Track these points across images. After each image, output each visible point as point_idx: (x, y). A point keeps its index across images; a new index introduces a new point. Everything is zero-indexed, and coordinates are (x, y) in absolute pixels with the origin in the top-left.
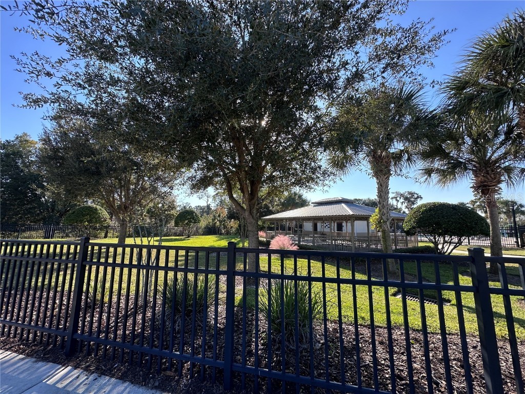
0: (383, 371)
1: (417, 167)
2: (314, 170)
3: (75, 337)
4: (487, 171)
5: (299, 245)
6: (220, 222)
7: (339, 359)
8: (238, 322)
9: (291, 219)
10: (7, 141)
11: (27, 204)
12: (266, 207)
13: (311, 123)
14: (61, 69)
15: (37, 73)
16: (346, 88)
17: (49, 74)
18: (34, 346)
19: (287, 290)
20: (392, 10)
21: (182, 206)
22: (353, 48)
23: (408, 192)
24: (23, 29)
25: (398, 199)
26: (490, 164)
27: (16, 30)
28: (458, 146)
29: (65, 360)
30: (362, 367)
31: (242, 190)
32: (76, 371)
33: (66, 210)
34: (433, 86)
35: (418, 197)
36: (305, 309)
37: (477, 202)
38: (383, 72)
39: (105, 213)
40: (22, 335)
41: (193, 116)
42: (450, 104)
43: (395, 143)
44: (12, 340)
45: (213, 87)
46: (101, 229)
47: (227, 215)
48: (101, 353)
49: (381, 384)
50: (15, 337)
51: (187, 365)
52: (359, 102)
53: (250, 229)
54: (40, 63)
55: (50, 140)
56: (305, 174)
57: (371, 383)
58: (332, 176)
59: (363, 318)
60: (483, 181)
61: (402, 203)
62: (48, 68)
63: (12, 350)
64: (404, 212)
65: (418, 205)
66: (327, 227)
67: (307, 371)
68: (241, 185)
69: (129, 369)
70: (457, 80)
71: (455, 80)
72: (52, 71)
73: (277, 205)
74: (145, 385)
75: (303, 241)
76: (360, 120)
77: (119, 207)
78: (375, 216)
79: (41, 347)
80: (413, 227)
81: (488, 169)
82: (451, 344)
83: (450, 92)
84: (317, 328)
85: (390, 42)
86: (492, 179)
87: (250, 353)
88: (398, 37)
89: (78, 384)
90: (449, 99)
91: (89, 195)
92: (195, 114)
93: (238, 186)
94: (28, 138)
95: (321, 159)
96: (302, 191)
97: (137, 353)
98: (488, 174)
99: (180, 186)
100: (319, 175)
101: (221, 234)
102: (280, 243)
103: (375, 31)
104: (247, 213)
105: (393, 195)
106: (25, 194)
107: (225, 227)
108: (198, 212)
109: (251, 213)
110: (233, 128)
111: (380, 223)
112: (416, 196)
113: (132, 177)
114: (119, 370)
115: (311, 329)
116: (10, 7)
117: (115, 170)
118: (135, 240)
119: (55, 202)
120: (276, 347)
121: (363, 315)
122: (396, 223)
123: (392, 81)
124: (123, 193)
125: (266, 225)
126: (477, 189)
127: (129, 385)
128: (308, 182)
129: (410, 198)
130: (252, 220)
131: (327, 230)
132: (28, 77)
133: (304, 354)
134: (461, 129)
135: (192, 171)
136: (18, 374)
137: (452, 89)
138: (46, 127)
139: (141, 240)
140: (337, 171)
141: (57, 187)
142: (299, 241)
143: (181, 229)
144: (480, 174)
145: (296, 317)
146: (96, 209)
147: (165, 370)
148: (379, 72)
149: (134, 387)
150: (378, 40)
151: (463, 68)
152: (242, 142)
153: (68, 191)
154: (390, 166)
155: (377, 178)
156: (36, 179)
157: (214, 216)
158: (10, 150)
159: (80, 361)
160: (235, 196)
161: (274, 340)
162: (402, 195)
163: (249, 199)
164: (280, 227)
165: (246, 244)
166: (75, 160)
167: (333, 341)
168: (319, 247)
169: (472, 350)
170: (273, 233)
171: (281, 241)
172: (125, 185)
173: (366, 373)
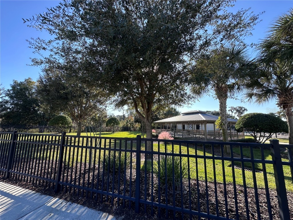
0: (222, 207)
1: (244, 92)
2: (182, 96)
3: (59, 183)
4: (286, 94)
5: (174, 137)
6: (131, 124)
7: (197, 200)
8: (142, 178)
9: (170, 123)
10: (21, 82)
11: (31, 115)
12: (156, 116)
13: (181, 69)
14: (50, 46)
15: (38, 48)
16: (200, 50)
17: (44, 49)
18: (40, 187)
19: (168, 161)
20: (226, 5)
21: (110, 115)
22: (204, 28)
23: (239, 107)
24: (31, 26)
25: (233, 111)
26: (289, 90)
27: (28, 26)
28: (268, 80)
29: (55, 194)
30: (210, 204)
31: (143, 107)
32: (60, 200)
33: (50, 118)
34: (252, 47)
35: (245, 110)
36: (178, 172)
37: (281, 113)
38: (221, 41)
39: (69, 119)
40: (33, 181)
41: (117, 68)
42: (262, 56)
43: (230, 79)
44: (29, 184)
45: (128, 53)
46: (67, 128)
47: (134, 120)
48: (72, 191)
49: (220, 213)
50: (30, 182)
51: (116, 199)
52: (208, 57)
53: (147, 128)
54: (40, 43)
55: (43, 81)
56: (177, 98)
57: (215, 213)
58: (193, 99)
59: (211, 178)
60: (284, 100)
61: (235, 113)
62: (44, 45)
63: (29, 189)
64: (236, 119)
65: (244, 114)
66: (190, 127)
67: (179, 205)
68: (142, 104)
69: (87, 200)
70: (267, 42)
71: (265, 42)
72: (46, 47)
73: (162, 115)
74: (95, 208)
75: (177, 135)
76: (209, 67)
77: (77, 116)
78: (218, 121)
79: (43, 188)
80: (241, 127)
81: (287, 93)
82: (263, 194)
83: (263, 49)
84: (185, 183)
85: (225, 23)
86: (290, 99)
87: (148, 195)
88: (230, 20)
89: (62, 206)
90: (262, 53)
91: (61, 110)
92: (118, 67)
93: (141, 105)
94: (31, 80)
95: (186, 90)
96: (176, 107)
97: (90, 192)
98: (287, 96)
99: (109, 105)
100: (185, 98)
101: (131, 131)
102: (164, 136)
103: (217, 17)
104: (145, 120)
105: (230, 109)
106: (30, 110)
107: (133, 127)
108: (118, 119)
109: (148, 119)
110: (138, 74)
111: (221, 125)
112: (243, 109)
113: (84, 100)
114: (82, 200)
115: (182, 183)
116: (30, 19)
117: (75, 97)
118: (87, 134)
119: (44, 113)
120: (162, 192)
121: (211, 177)
122: (231, 125)
123: (227, 44)
124: (79, 109)
125: (156, 126)
126: (281, 105)
127: (87, 208)
128: (180, 102)
129: (240, 110)
130: (148, 123)
131: (190, 129)
132: (34, 50)
133: (178, 196)
134: (270, 70)
135: (116, 97)
136: (33, 200)
137: (264, 47)
138: (41, 75)
139: (90, 134)
140: (196, 95)
141: (46, 106)
142: (175, 135)
143: (109, 128)
144: (282, 96)
145: (173, 176)
146: (65, 117)
147: (105, 201)
148: (219, 41)
149: (90, 209)
150: (219, 22)
151: (271, 35)
152: (143, 81)
153: (52, 108)
154: (227, 92)
155: (219, 99)
156: (35, 101)
157: (127, 121)
158: (22, 87)
159: (62, 195)
160: (138, 110)
161: (161, 189)
162: (235, 108)
163: (147, 112)
164: (164, 127)
165: (145, 137)
166: (55, 91)
167: (194, 190)
168: (186, 138)
169: (275, 198)
170: (160, 130)
171: (165, 135)
172: (80, 104)
173: (212, 208)
